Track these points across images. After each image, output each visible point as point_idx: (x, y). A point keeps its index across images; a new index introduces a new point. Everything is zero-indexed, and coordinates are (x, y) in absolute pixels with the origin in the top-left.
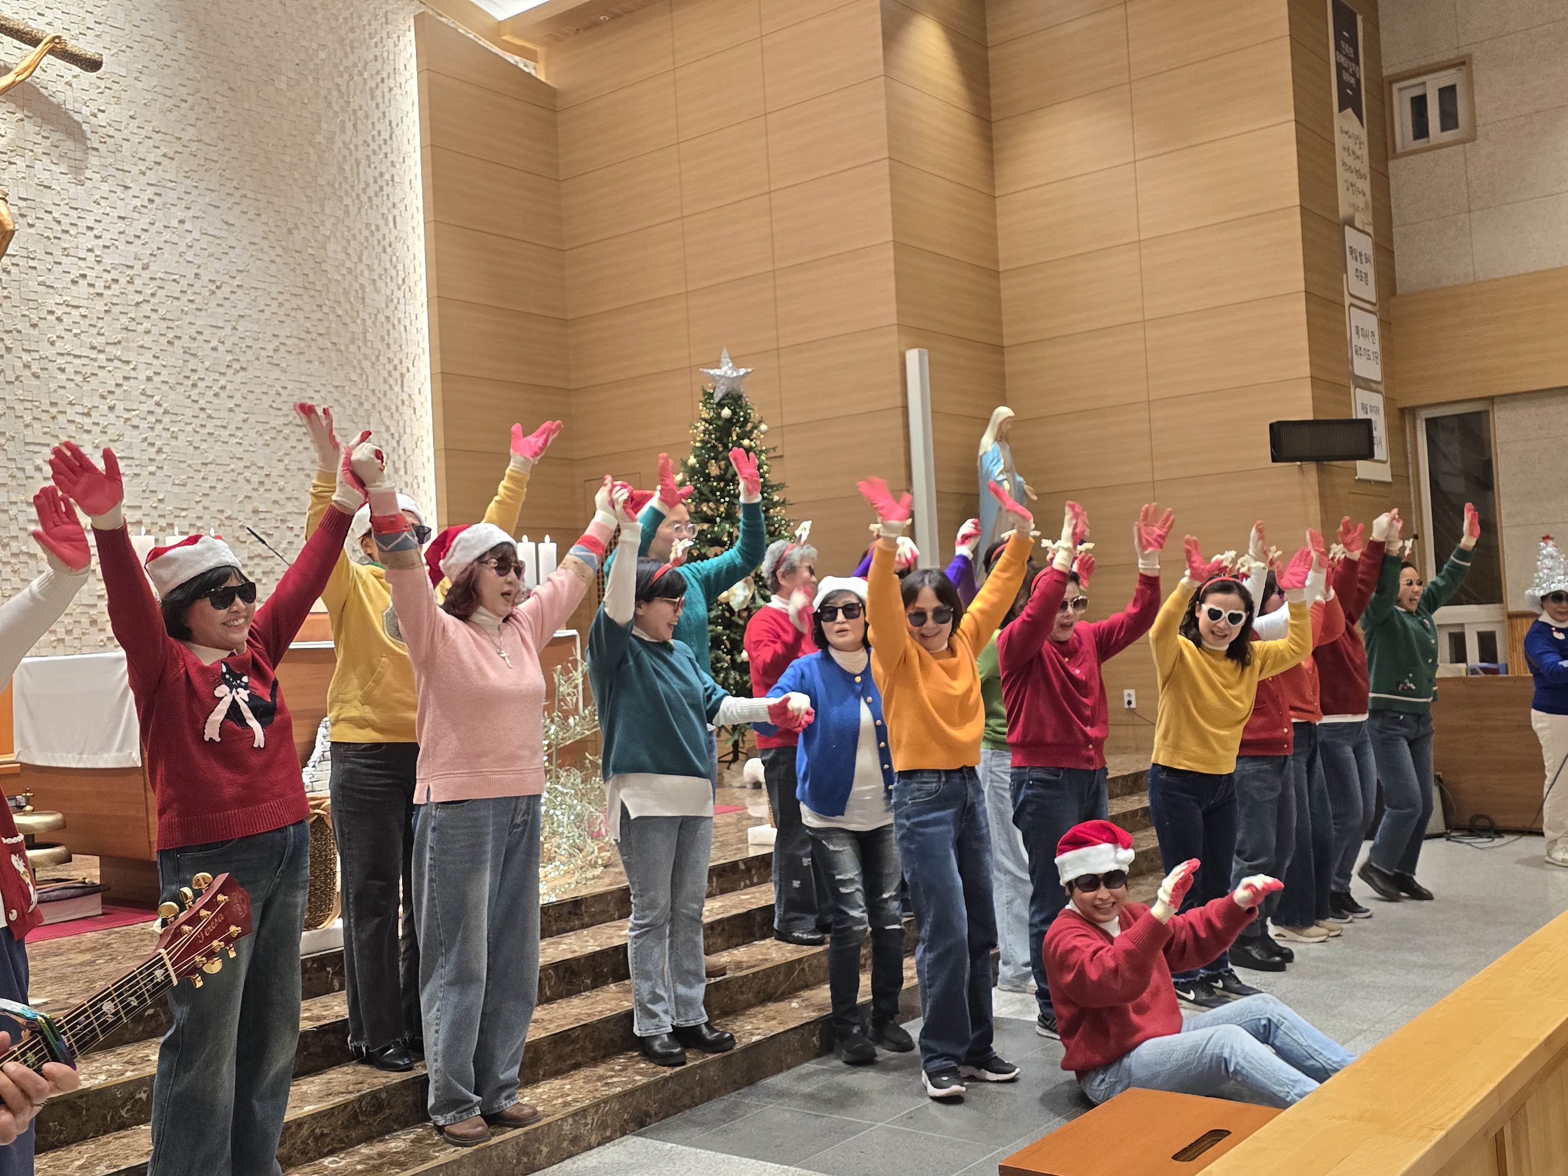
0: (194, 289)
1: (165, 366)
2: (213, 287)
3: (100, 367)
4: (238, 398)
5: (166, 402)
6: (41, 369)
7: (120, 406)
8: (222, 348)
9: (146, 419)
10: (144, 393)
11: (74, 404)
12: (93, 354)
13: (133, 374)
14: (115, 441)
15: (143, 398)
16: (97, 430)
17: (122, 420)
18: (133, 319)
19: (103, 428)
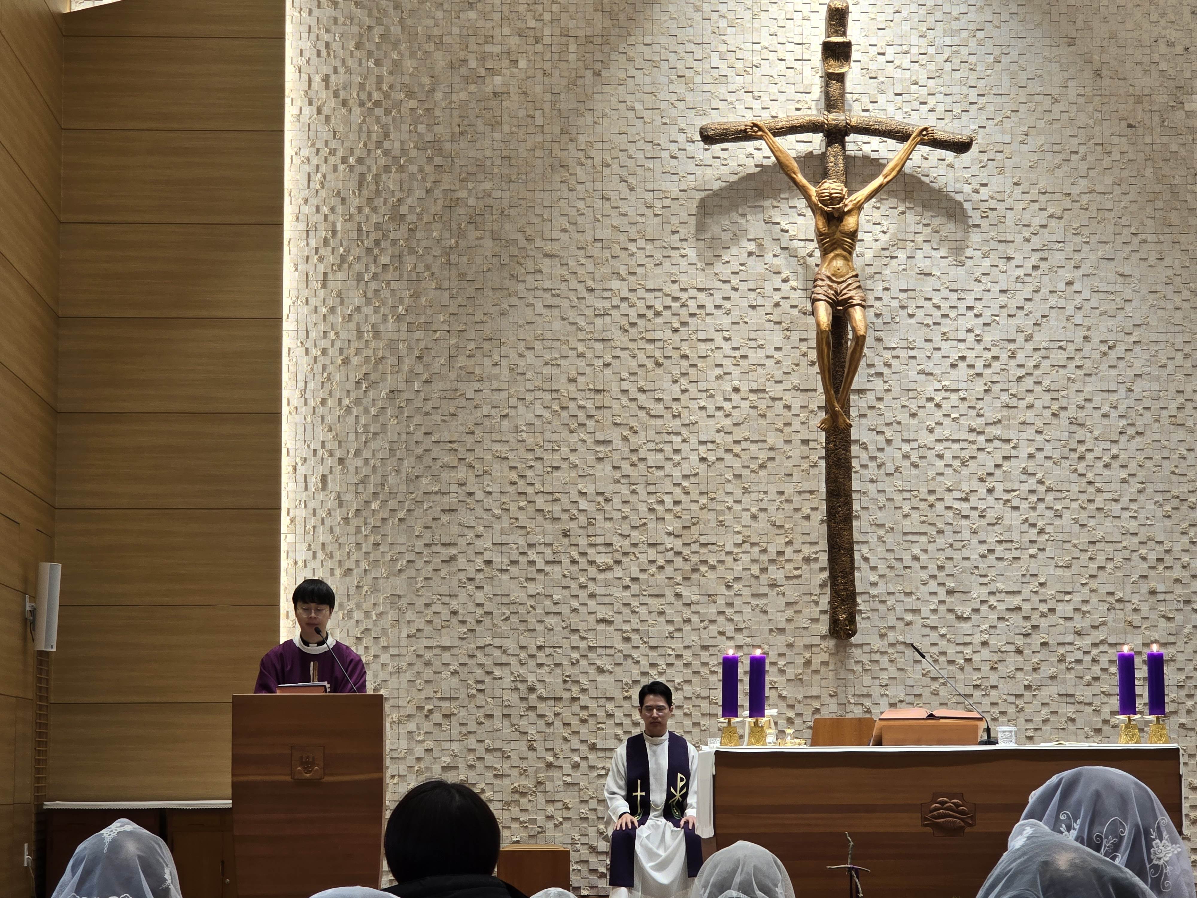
0: (1082, 354)
1: (1048, 441)
2: (1104, 348)
3: (979, 449)
4: (1133, 467)
5: (1049, 479)
6: (920, 457)
7: (999, 488)
8: (1114, 414)
9: (1027, 499)
10: (1025, 472)
11: (952, 490)
12: (972, 437)
13: (1014, 453)
14: (993, 525)
15: (1024, 477)
16: (975, 514)
17: (1001, 502)
18: (1014, 396)
19: (982, 512)
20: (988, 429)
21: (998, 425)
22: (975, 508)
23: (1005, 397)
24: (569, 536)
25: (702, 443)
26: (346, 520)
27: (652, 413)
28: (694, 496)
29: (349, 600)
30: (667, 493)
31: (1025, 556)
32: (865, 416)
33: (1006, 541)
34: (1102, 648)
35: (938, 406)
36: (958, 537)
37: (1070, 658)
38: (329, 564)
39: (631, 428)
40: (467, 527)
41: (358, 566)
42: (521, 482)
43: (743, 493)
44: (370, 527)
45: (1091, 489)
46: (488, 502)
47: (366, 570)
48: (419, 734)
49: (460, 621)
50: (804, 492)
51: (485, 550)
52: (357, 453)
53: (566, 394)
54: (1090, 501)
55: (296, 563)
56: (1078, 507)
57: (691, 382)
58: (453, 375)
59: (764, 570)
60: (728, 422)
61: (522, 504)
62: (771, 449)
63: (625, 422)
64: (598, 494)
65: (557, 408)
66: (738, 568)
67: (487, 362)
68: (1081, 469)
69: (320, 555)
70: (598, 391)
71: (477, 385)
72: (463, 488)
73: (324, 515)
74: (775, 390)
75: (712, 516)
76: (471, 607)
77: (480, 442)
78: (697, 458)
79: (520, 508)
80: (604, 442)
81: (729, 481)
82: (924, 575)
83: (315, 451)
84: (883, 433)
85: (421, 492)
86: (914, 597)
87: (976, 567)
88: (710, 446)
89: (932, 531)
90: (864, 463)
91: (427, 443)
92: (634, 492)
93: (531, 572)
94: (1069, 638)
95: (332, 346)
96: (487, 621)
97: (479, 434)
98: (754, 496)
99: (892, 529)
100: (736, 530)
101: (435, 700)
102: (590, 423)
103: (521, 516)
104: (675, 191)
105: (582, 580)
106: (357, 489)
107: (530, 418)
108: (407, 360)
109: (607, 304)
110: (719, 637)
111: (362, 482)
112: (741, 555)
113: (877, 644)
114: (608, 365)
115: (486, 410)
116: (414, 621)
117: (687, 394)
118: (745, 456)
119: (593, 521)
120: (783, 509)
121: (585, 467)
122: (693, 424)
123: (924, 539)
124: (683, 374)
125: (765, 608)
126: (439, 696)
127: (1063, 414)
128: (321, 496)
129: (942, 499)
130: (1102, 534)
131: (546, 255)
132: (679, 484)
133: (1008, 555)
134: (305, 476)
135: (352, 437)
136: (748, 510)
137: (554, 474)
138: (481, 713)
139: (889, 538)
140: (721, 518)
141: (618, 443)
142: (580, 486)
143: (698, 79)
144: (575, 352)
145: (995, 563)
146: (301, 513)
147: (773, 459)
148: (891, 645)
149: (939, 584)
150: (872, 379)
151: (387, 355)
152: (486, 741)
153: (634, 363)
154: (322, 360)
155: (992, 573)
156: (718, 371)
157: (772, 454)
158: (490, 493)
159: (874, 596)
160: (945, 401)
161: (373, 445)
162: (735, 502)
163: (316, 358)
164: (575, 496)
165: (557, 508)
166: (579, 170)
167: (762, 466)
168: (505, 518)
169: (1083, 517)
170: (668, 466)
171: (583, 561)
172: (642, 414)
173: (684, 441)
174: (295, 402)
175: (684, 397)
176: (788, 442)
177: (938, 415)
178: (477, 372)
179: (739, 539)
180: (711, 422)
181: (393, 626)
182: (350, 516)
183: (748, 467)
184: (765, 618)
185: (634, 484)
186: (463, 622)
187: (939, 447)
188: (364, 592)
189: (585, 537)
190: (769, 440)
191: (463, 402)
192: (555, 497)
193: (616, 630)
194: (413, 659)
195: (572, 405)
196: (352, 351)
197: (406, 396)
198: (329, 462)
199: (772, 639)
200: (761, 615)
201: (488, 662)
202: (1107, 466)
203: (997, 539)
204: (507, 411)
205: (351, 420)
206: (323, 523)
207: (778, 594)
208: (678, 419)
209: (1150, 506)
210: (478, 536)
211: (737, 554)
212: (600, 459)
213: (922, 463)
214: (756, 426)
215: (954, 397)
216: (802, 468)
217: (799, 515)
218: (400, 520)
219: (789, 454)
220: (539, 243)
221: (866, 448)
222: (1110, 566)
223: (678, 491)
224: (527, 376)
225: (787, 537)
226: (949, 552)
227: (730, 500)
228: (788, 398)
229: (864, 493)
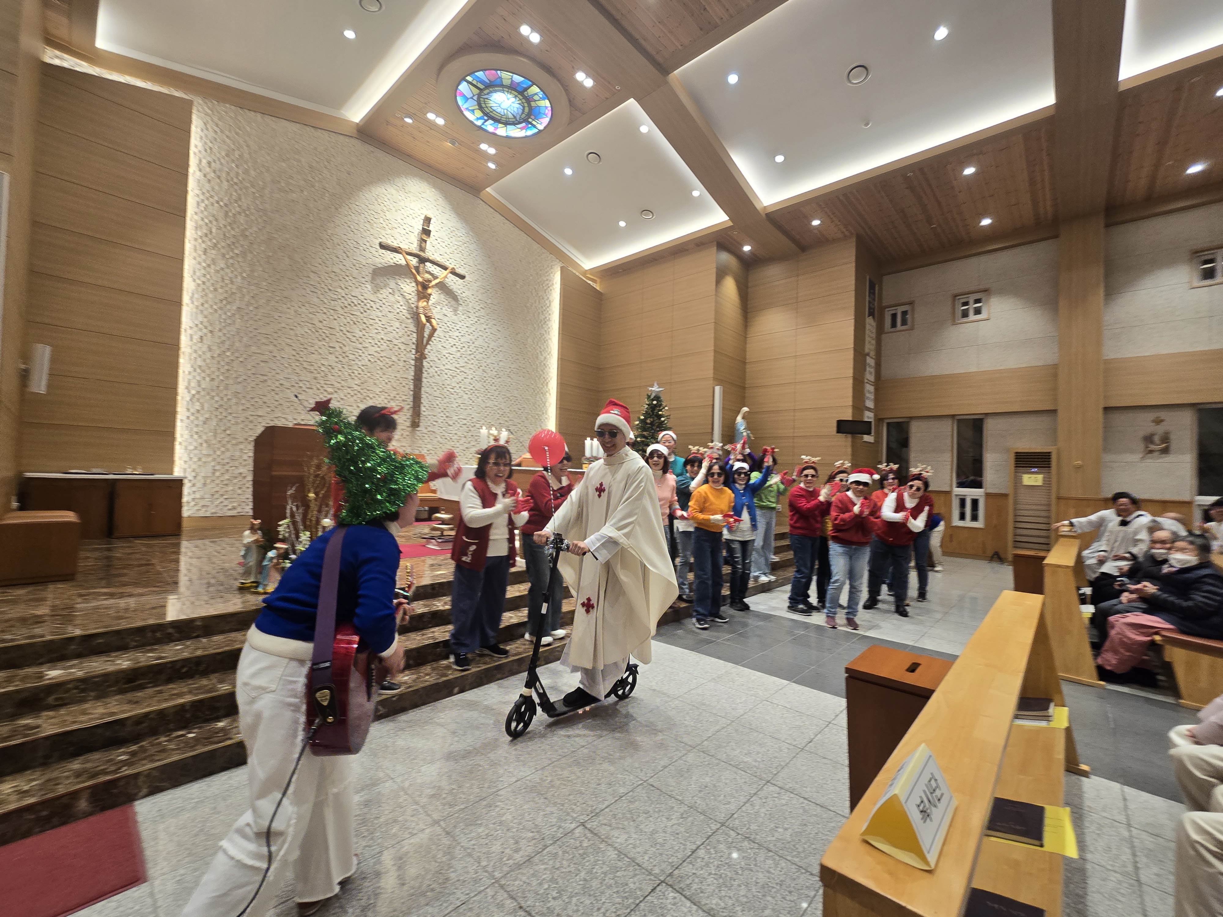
3: (457, 374)
4: (497, 387)
8: (494, 370)
9: (470, 391)
10: (470, 383)
13: (467, 377)
26: (213, 357)
27: (352, 340)
28: (365, 372)
29: (212, 391)
39: (344, 344)
40: (273, 369)
41: (218, 378)
42: (297, 356)
44: (225, 362)
45: (487, 391)
46: (283, 361)
47: (222, 380)
48: (245, 450)
49: (267, 406)
51: (280, 379)
52: (220, 330)
53: (318, 326)
54: (486, 395)
57: (366, 332)
58: (269, 308)
61: (298, 364)
63: (341, 342)
64: (329, 366)
65: (314, 331)
67: (285, 306)
68: (484, 385)
71: (280, 314)
72: (271, 354)
73: (201, 353)
74: (396, 342)
75: (371, 380)
76: (273, 401)
77: (280, 337)
78: (367, 359)
79: (296, 366)
80: (332, 347)
81: (378, 370)
83: (198, 325)
85: (251, 352)
86: (436, 417)
88: (372, 356)
95: (208, 281)
96: (280, 407)
97: (280, 334)
98: (387, 376)
102: (327, 340)
103: (297, 369)
104: (364, 263)
106: (219, 345)
107: (303, 332)
108: (247, 297)
109: (336, 297)
111: (222, 343)
113: (425, 431)
114: (335, 319)
115: (283, 325)
121: (324, 355)
122: (367, 347)
127: (481, 368)
128: (199, 345)
131: (313, 272)
132: (360, 368)
134: (191, 335)
135: (217, 322)
136: (384, 381)
137: (312, 355)
140: (375, 382)
141: (338, 349)
142: (322, 362)
143: (375, 225)
144: (322, 311)
147: (394, 365)
148: (429, 431)
149: (444, 414)
151: (237, 292)
153: (346, 321)
154: (202, 286)
156: (376, 331)
157: (393, 363)
158: (283, 358)
161: (228, 328)
162: (380, 377)
163: (200, 284)
164: (320, 365)
165: (312, 368)
166: (327, 243)
168: (290, 368)
170: (356, 360)
172: (348, 340)
173: (363, 353)
175: (363, 337)
176: (399, 360)
178: (280, 309)
181: (235, 405)
182: (215, 356)
183: (385, 366)
186: (269, 407)
187: (446, 371)
188: (221, 389)
190: (392, 358)
191: (273, 320)
192: (312, 364)
195: (320, 331)
196: (219, 286)
197: (245, 311)
198: (204, 331)
204: (293, 327)
205: (217, 315)
206: (200, 357)
208: (361, 345)
210: (277, 373)
211: (380, 395)
212: (331, 353)
214: (389, 353)
216: (403, 370)
218: (240, 361)
220: (309, 266)
223: (360, 370)
224: (302, 316)
227: (378, 376)
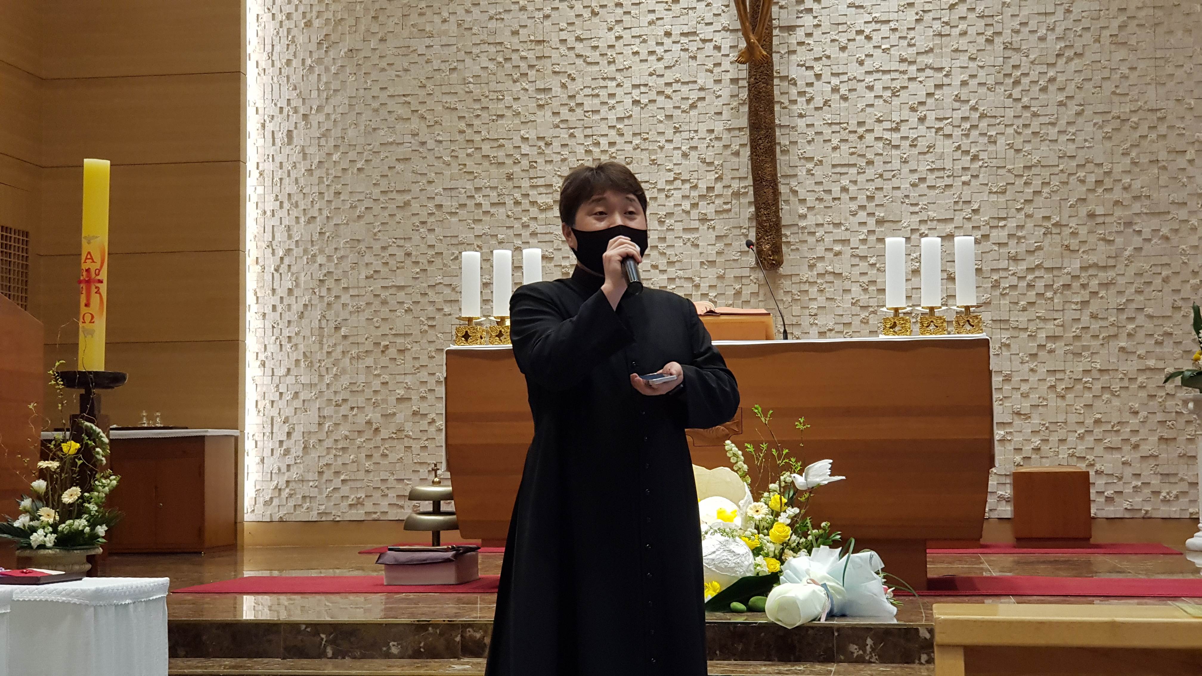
1: (981, 67)
3: (910, 79)
4: (1071, 89)
5: (983, 106)
6: (849, 90)
7: (931, 116)
8: (1051, 37)
9: (960, 126)
10: (957, 99)
11: (882, 121)
12: (903, 67)
13: (946, 81)
14: (924, 153)
15: (957, 105)
16: (906, 144)
17: (934, 130)
18: (947, 23)
19: (912, 141)
20: (919, 59)
21: (930, 55)
22: (907, 138)
23: (937, 25)
24: (512, 179)
25: (635, 86)
26: (310, 171)
27: (589, 60)
28: (628, 137)
29: (313, 246)
30: (602, 135)
31: (958, 183)
32: (794, 52)
33: (938, 169)
34: (1037, 273)
35: (868, 38)
36: (888, 167)
37: (1005, 284)
38: (295, 213)
39: (570, 75)
40: (420, 174)
41: (321, 214)
42: (469, 131)
43: (675, 133)
44: (331, 177)
45: (1026, 114)
46: (439, 150)
47: (328, 217)
48: (376, 369)
49: (413, 262)
50: (734, 129)
51: (436, 195)
52: (320, 109)
53: (509, 47)
54: (1025, 126)
55: (265, 213)
56: (1012, 131)
57: (625, 29)
58: (406, 33)
59: (695, 205)
60: (661, 65)
61: (470, 151)
62: (701, 89)
63: (563, 70)
64: (539, 138)
65: (501, 59)
66: (670, 203)
67: (437, 19)
68: (1016, 93)
69: (286, 205)
70: (539, 41)
71: (428, 42)
72: (416, 138)
73: (290, 168)
74: (706, 32)
75: (645, 155)
76: (423, 248)
77: (432, 94)
78: (631, 101)
79: (468, 155)
80: (544, 90)
81: (661, 122)
82: (854, 206)
83: (281, 108)
84: (812, 68)
85: (378, 144)
86: (843, 228)
87: (907, 196)
88: (643, 89)
89: (862, 162)
90: (793, 98)
91: (383, 96)
92: (572, 136)
93: (478, 214)
94: (1004, 264)
95: (296, 10)
96: (438, 261)
97: (430, 86)
98: (685, 135)
99: (821, 161)
100: (668, 168)
101: (390, 336)
102: (532, 73)
103: (469, 163)
105: (525, 219)
106: (319, 142)
107: (477, 70)
108: (363, 21)
110: (652, 271)
111: (324, 135)
112: (672, 192)
113: (806, 274)
114: (547, 17)
115: (436, 64)
116: (372, 263)
117: (621, 41)
118: (676, 97)
119: (535, 164)
120: (713, 147)
121: (527, 114)
122: (627, 69)
123: (853, 171)
124: (618, 22)
125: (696, 242)
126: (394, 332)
127: (998, 40)
128: (287, 150)
129: (872, 130)
130: (1037, 158)
132: (615, 126)
133: (941, 183)
134: (273, 132)
135: (315, 94)
136: (679, 148)
137: (499, 122)
138: (432, 348)
139: (818, 172)
140: (653, 157)
141: (557, 90)
142: (522, 132)
144: (517, 6)
145: (926, 191)
146: (268, 167)
147: (704, 99)
148: (819, 275)
149: (869, 214)
150: (801, 15)
151: (346, 16)
152: (437, 374)
153: (572, 14)
154: (287, 24)
155: (923, 202)
156: (652, 17)
157: (702, 94)
158: (441, 142)
159: (804, 228)
160: (875, 33)
161: (332, 101)
162: (667, 141)
163: (281, 22)
164: (517, 140)
165: (501, 154)
167: (693, 106)
168: (454, 164)
169: (1018, 142)
170: (604, 110)
171: (525, 202)
172: (580, 61)
173: (618, 85)
174: (262, 64)
175: (619, 45)
176: (718, 82)
177: (868, 47)
178: (427, 29)
179: (671, 176)
180: (644, 66)
181: (353, 268)
182: (313, 167)
183: (679, 107)
184: (697, 251)
185: (571, 128)
186: (416, 263)
187: (869, 79)
188: (326, 238)
189: (527, 179)
190: (699, 81)
191: (414, 57)
192: (499, 143)
193: (555, 266)
194: (371, 299)
195: (515, 57)
196: (314, 14)
197: (362, 54)
198: (294, 118)
199: (703, 272)
200: (693, 249)
201: (438, 299)
202: (1044, 90)
203: (929, 167)
204: (455, 64)
205: (314, 78)
206: (289, 175)
207: (708, 228)
208: (612, 65)
209: (1089, 128)
210: (430, 182)
211: (669, 190)
212: (541, 106)
213: (852, 96)
214: (687, 68)
215: (885, 28)
216: (731, 106)
217: (729, 152)
218: (359, 169)
219: (718, 93)
221: (795, 84)
222: (1046, 190)
223: (613, 132)
224: (474, 31)
225: (716, 173)
226: (879, 183)
227: (662, 140)
228: (718, 38)
229: (793, 128)
